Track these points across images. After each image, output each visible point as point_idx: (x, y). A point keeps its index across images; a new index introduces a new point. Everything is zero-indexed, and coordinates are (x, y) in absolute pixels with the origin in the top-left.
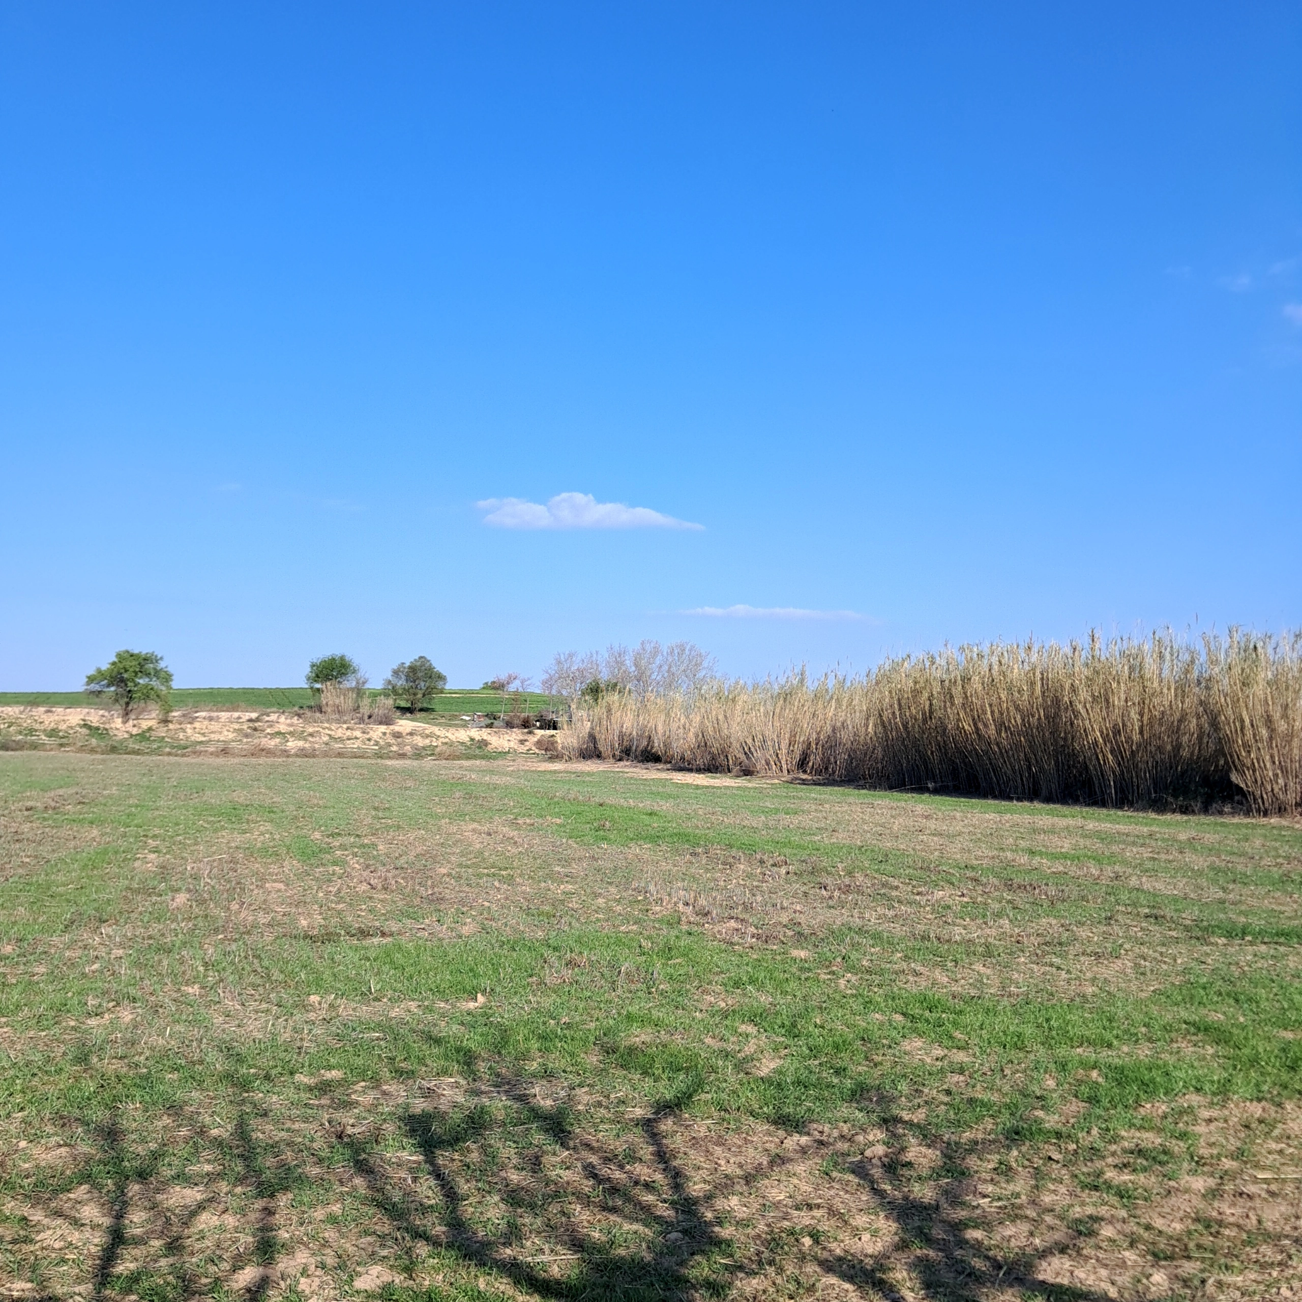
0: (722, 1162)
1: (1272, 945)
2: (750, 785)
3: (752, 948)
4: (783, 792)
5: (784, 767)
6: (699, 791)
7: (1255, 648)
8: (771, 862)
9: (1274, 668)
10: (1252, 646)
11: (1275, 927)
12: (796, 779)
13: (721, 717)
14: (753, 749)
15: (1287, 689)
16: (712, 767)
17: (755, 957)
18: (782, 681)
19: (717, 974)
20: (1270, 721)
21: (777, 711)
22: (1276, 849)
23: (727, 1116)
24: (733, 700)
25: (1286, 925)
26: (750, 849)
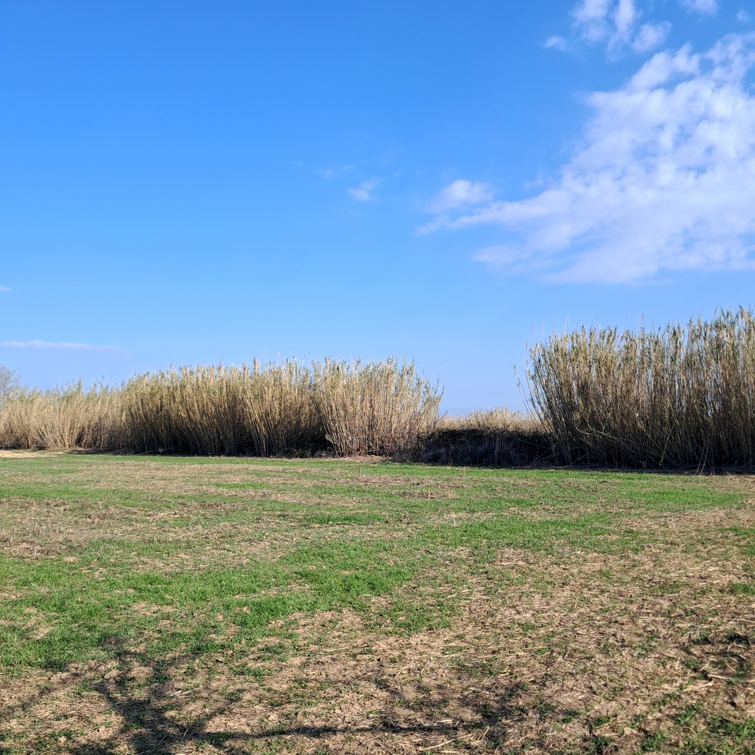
0: (6, 699)
1: (342, 526)
2: (43, 456)
3: (37, 559)
4: (65, 459)
5: (67, 443)
6: (6, 462)
7: (338, 368)
8: (54, 504)
9: (346, 379)
10: (336, 367)
11: (344, 515)
12: (75, 451)
13: (23, 413)
14: (45, 433)
15: (353, 389)
16: (16, 446)
17: (39, 564)
18: (66, 389)
19: (12, 578)
20: (345, 406)
21: (62, 408)
22: (346, 474)
23: (12, 668)
24: (32, 402)
25: (348, 513)
26: (39, 497)
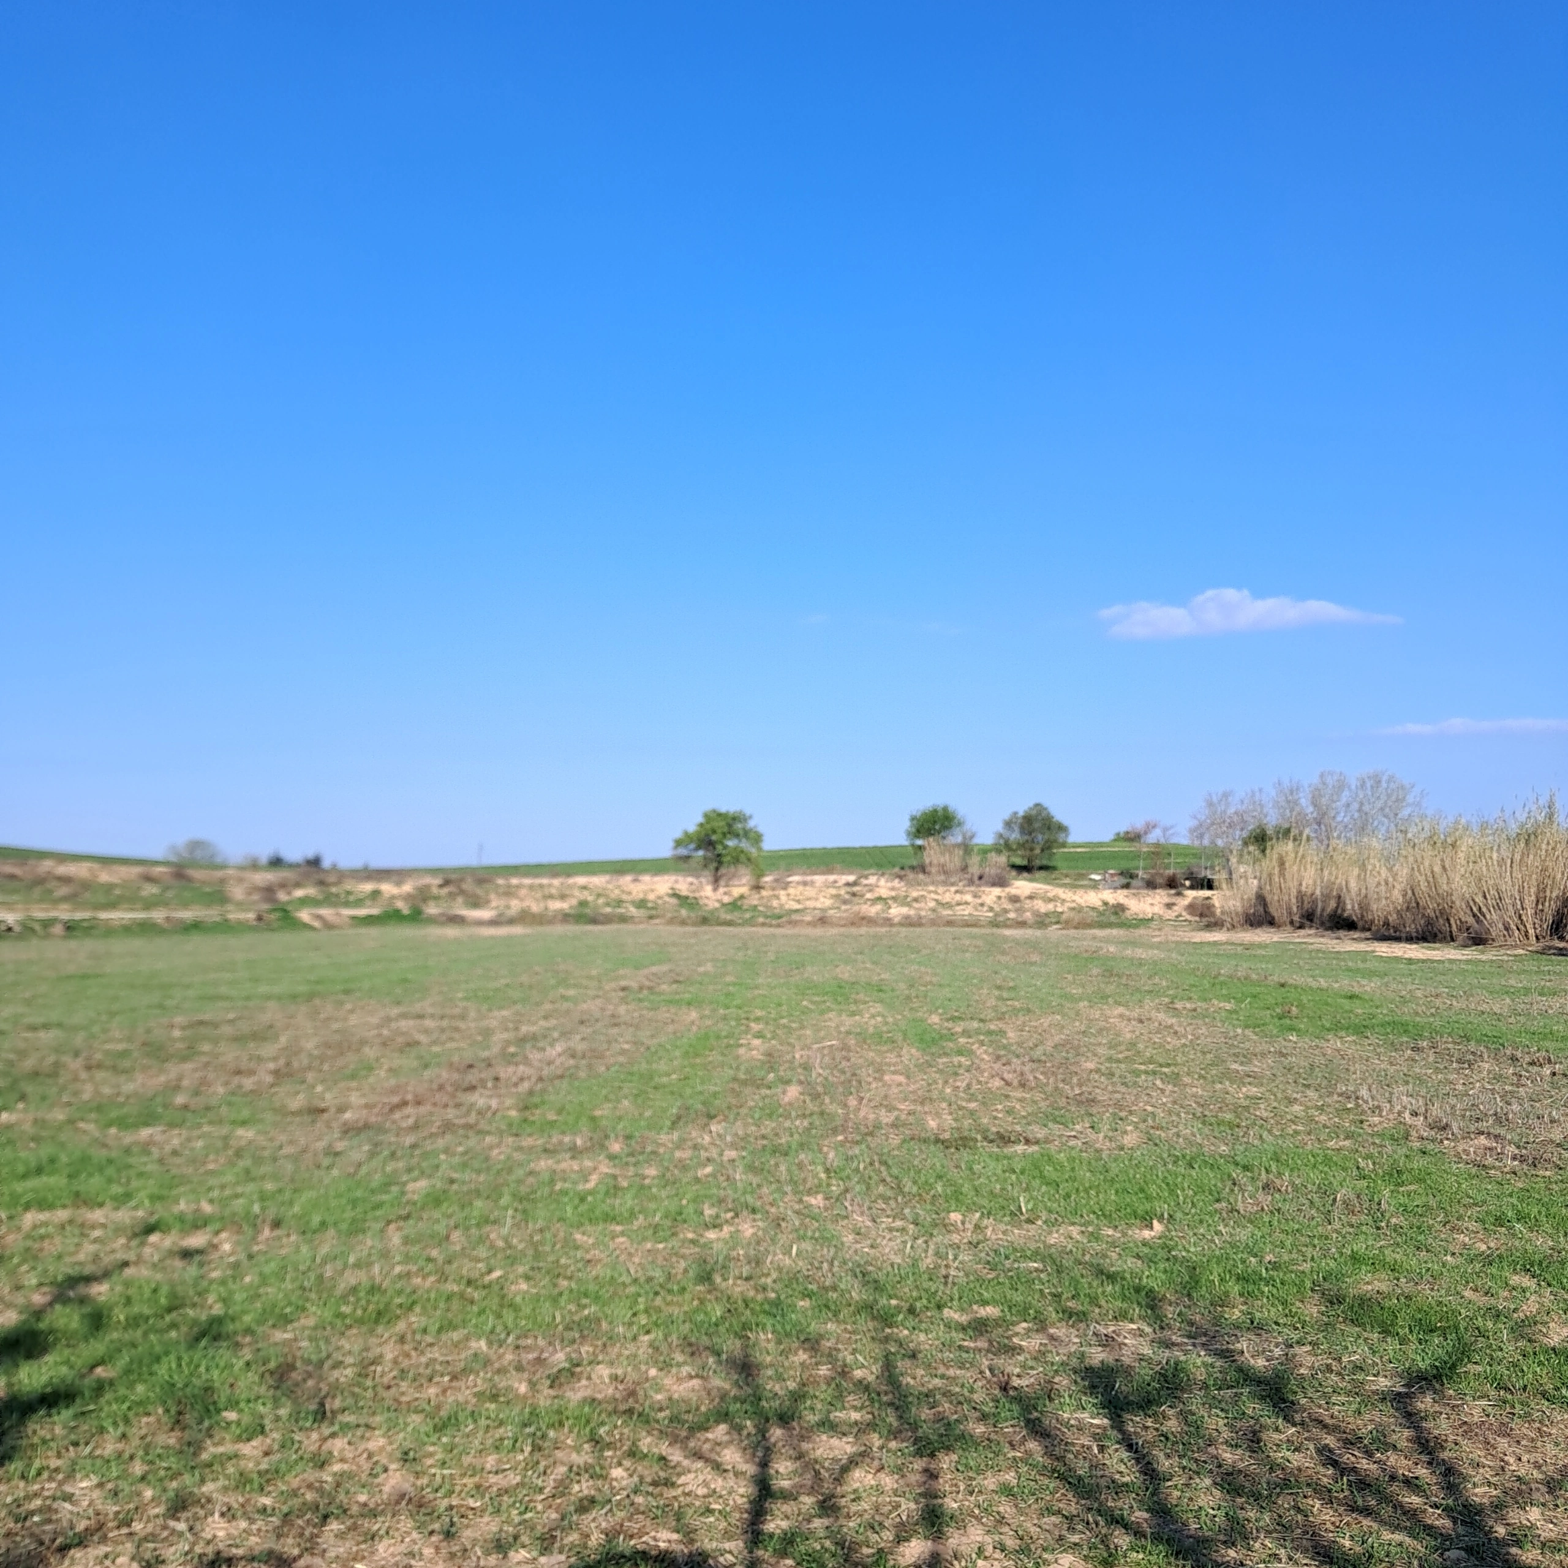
0: (1511, 1460)
2: (1484, 957)
3: (1515, 1173)
4: (1532, 966)
5: (1531, 932)
6: (1413, 967)
8: (1527, 1059)
12: (1550, 948)
13: (1437, 869)
14: (1484, 910)
16: (1428, 935)
17: (1520, 1185)
18: (1522, 817)
19: (1470, 1206)
21: (1517, 857)
23: (1509, 1397)
24: (1453, 845)
26: (1495, 1044)
